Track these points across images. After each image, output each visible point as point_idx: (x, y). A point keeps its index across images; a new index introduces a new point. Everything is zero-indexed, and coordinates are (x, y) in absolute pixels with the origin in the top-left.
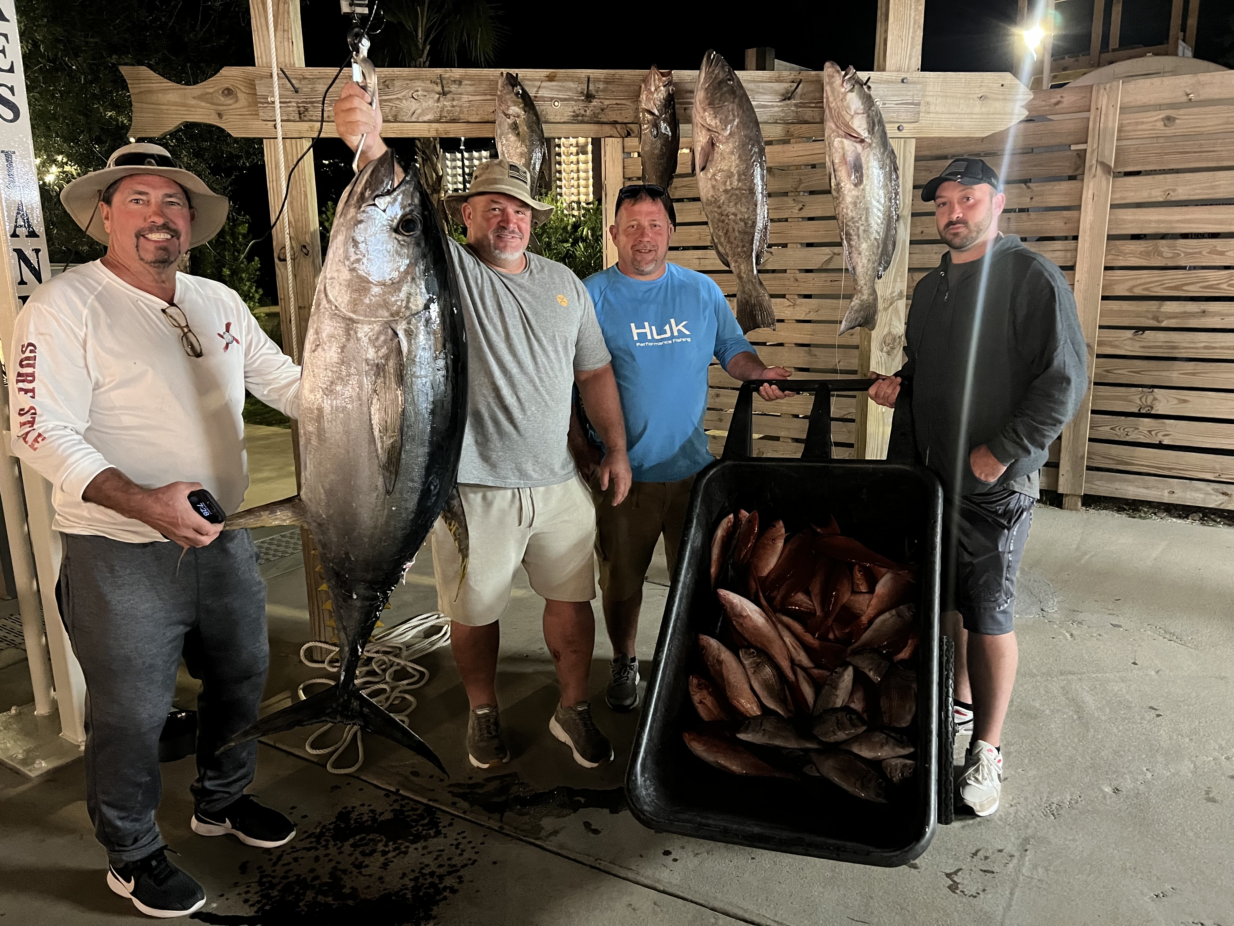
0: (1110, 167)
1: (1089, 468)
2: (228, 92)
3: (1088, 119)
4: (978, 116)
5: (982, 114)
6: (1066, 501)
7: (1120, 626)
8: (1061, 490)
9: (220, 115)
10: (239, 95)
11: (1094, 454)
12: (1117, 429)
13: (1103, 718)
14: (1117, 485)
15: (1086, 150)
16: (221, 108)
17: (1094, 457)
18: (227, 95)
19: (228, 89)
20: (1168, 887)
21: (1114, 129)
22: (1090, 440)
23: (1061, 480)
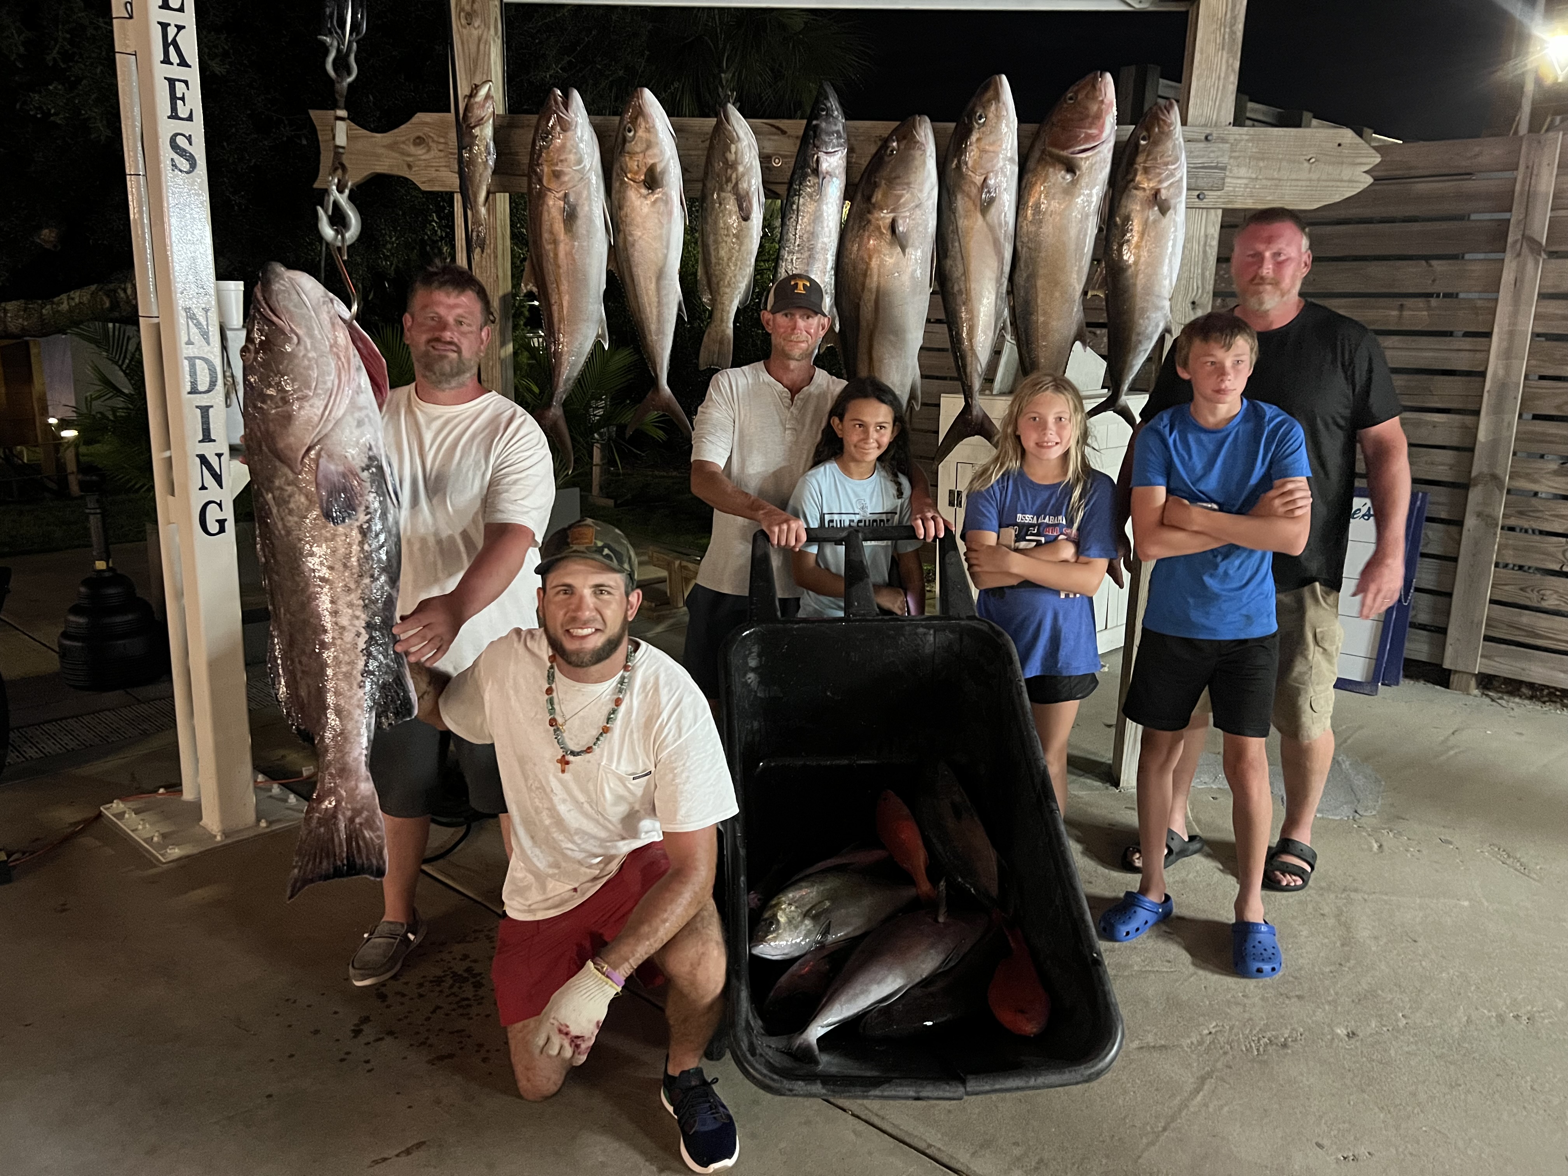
0: (1540, 244)
1: (1487, 638)
2: (419, 141)
3: (1515, 179)
4: (1304, 183)
5: (1310, 180)
6: (1454, 678)
7: (1451, 843)
8: (1447, 665)
9: (410, 167)
10: (431, 144)
11: (1495, 620)
12: (1529, 590)
13: (1374, 949)
14: (1525, 665)
15: (1509, 220)
16: (410, 159)
17: (1494, 624)
18: (419, 144)
19: (419, 138)
20: (1362, 1151)
21: (1548, 194)
22: (1492, 602)
23: (1449, 651)
